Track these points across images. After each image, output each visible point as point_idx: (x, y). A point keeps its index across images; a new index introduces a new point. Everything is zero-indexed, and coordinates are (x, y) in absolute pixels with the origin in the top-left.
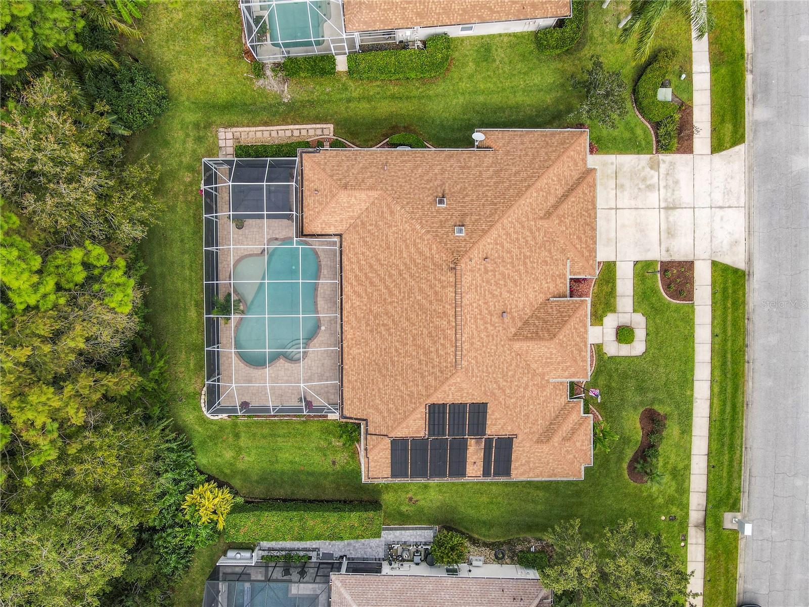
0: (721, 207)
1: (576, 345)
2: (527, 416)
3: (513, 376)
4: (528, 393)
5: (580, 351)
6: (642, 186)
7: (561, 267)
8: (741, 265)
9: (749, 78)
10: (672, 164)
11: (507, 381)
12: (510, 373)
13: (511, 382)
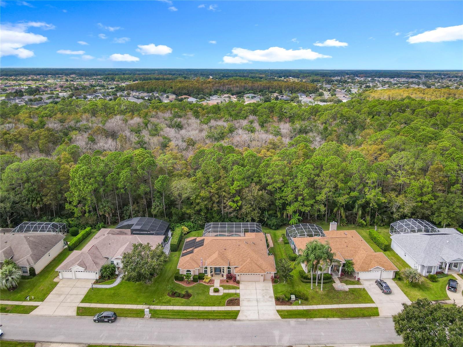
0: (258, 313)
4: (204, 255)
6: (264, 295)
7: (237, 264)
8: (238, 318)
9: (305, 320)
10: (272, 301)
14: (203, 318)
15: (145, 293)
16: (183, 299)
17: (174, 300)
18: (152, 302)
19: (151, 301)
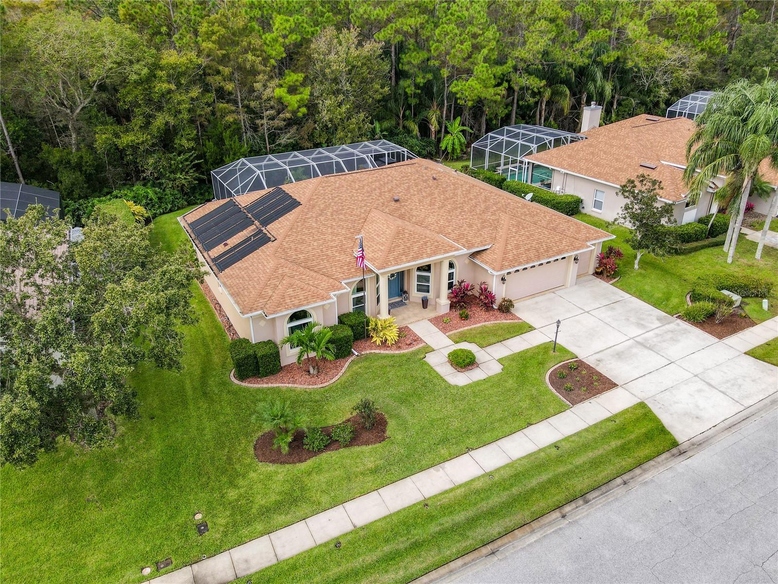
0: (709, 385)
1: (409, 248)
2: (303, 242)
3: (340, 220)
4: (329, 237)
5: (405, 254)
8: (680, 437)
11: (332, 215)
12: (342, 216)
13: (334, 219)
14: (552, 501)
15: (108, 498)
16: (356, 449)
17: (319, 470)
18: (193, 534)
19: (184, 535)
